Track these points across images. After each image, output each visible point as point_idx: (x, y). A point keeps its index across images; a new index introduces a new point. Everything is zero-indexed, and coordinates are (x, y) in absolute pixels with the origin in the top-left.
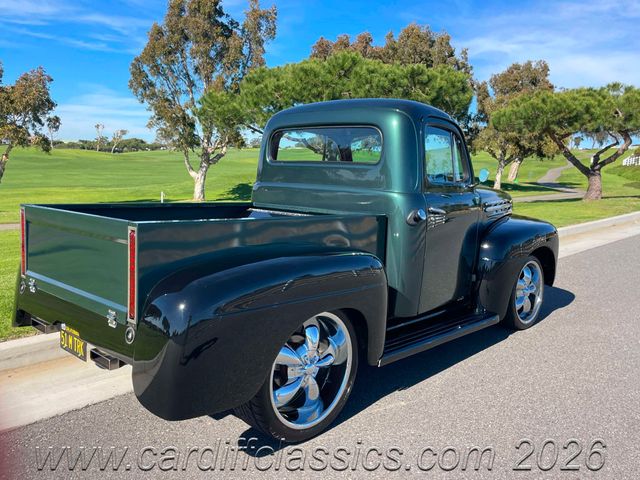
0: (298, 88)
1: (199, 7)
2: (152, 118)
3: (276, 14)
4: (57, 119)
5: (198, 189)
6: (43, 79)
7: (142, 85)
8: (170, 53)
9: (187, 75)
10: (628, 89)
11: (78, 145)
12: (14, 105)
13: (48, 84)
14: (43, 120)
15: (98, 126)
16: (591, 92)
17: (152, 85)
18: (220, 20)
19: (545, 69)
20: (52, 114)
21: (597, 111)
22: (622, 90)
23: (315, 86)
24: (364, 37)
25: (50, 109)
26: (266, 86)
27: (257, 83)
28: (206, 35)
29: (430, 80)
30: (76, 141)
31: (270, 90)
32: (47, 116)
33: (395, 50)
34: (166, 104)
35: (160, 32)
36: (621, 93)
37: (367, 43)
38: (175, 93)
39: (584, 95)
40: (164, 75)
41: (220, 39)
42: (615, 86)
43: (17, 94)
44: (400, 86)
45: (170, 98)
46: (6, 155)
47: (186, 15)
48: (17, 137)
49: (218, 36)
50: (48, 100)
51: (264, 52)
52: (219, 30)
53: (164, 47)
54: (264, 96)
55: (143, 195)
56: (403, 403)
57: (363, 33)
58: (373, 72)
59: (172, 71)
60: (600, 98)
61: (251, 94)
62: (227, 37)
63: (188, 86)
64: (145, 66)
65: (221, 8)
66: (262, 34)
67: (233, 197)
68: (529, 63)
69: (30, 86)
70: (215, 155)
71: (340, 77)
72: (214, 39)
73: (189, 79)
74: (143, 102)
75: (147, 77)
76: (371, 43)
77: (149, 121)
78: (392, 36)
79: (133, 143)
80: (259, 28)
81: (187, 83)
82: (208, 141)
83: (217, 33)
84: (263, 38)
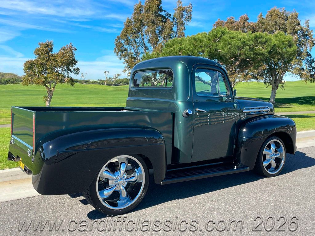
1: (150, 8)
2: (126, 67)
3: (191, 8)
4: (78, 69)
6: (72, 50)
7: (121, 51)
8: (135, 33)
9: (144, 44)
11: (98, 82)
12: (57, 63)
13: (74, 52)
14: (72, 70)
15: (105, 72)
17: (126, 50)
18: (161, 13)
20: (75, 67)
23: (201, 47)
24: (244, 17)
25: (75, 64)
26: (174, 49)
28: (153, 22)
29: (266, 41)
30: (97, 80)
31: (176, 50)
32: (73, 68)
33: (263, 23)
34: (133, 60)
35: (130, 22)
37: (245, 20)
38: (137, 53)
40: (132, 44)
41: (161, 24)
43: (59, 57)
45: (135, 56)
46: (54, 88)
47: (143, 12)
48: (58, 78)
49: (159, 22)
50: (74, 60)
51: (185, 29)
52: (160, 19)
53: (132, 30)
54: (173, 54)
57: (244, 15)
58: (232, 38)
59: (136, 42)
61: (167, 53)
62: (165, 22)
63: (145, 50)
64: (122, 40)
65: (161, 7)
66: (183, 20)
69: (65, 53)
71: (215, 42)
72: (157, 24)
73: (145, 46)
74: (121, 59)
75: (124, 46)
76: (247, 21)
77: (124, 69)
78: (262, 16)
79: (125, 81)
80: (182, 16)
81: (144, 48)
82: (154, 78)
83: (159, 21)
84: (184, 21)
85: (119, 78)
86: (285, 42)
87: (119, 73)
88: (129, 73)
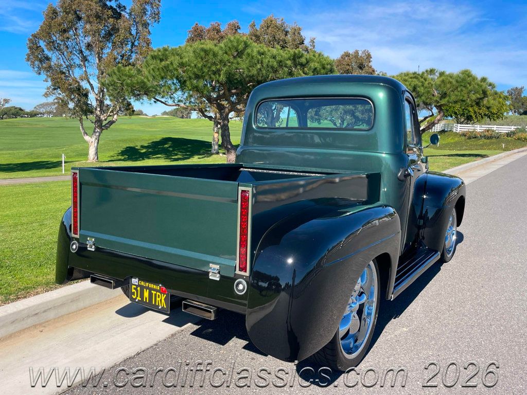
0: (200, 65)
2: (48, 88)
5: (92, 151)
7: (38, 59)
8: (64, 31)
9: (81, 52)
10: (442, 74)
16: (415, 76)
17: (48, 59)
18: (109, 4)
19: (369, 57)
21: (421, 90)
22: (437, 74)
23: (214, 64)
24: (234, 25)
26: (172, 63)
27: (161, 60)
28: (98, 17)
31: (175, 66)
33: (257, 37)
34: (63, 76)
35: (55, 12)
36: (436, 77)
37: (236, 30)
38: (70, 67)
39: (411, 78)
40: (60, 50)
41: (111, 20)
42: (432, 71)
44: (286, 67)
45: (65, 71)
49: (108, 18)
51: (149, 33)
52: (110, 12)
53: (60, 25)
54: (171, 71)
55: (38, 157)
56: (405, 329)
57: (232, 22)
58: (263, 54)
59: (67, 47)
60: (423, 80)
61: (158, 69)
62: (117, 19)
63: (82, 61)
64: (41, 42)
66: (147, 18)
67: (123, 158)
68: (357, 52)
70: (107, 122)
71: (235, 57)
72: (106, 21)
73: (83, 55)
74: (40, 74)
75: (44, 51)
76: (238, 30)
77: (46, 90)
78: (255, 26)
79: (13, 111)
80: (145, 12)
81: (80, 58)
82: (101, 109)
83: (107, 15)
84: (148, 21)
85: (7, 106)
86: (326, 66)
87: (7, 98)
88: (56, 99)
